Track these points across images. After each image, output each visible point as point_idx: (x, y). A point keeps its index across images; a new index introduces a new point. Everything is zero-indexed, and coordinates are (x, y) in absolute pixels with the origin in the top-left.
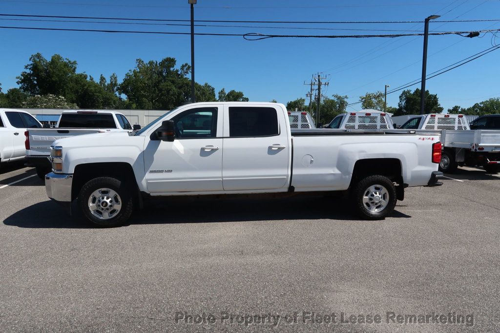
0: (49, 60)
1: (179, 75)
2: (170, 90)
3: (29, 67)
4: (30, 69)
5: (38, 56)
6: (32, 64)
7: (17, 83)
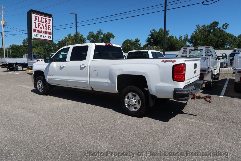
0: (158, 31)
1: (221, 30)
3: (150, 35)
4: (150, 36)
5: (154, 30)
6: (151, 34)
7: (146, 42)
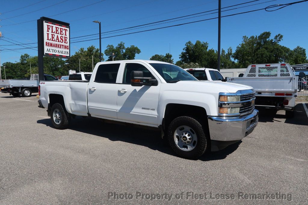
2: (264, 54)
3: (185, 49)
5: (189, 43)
6: (186, 47)
7: (180, 58)
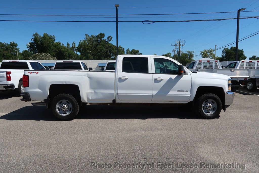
0: (42, 36)
2: (102, 50)
3: (33, 39)
4: (33, 40)
6: (34, 38)
7: (27, 47)
